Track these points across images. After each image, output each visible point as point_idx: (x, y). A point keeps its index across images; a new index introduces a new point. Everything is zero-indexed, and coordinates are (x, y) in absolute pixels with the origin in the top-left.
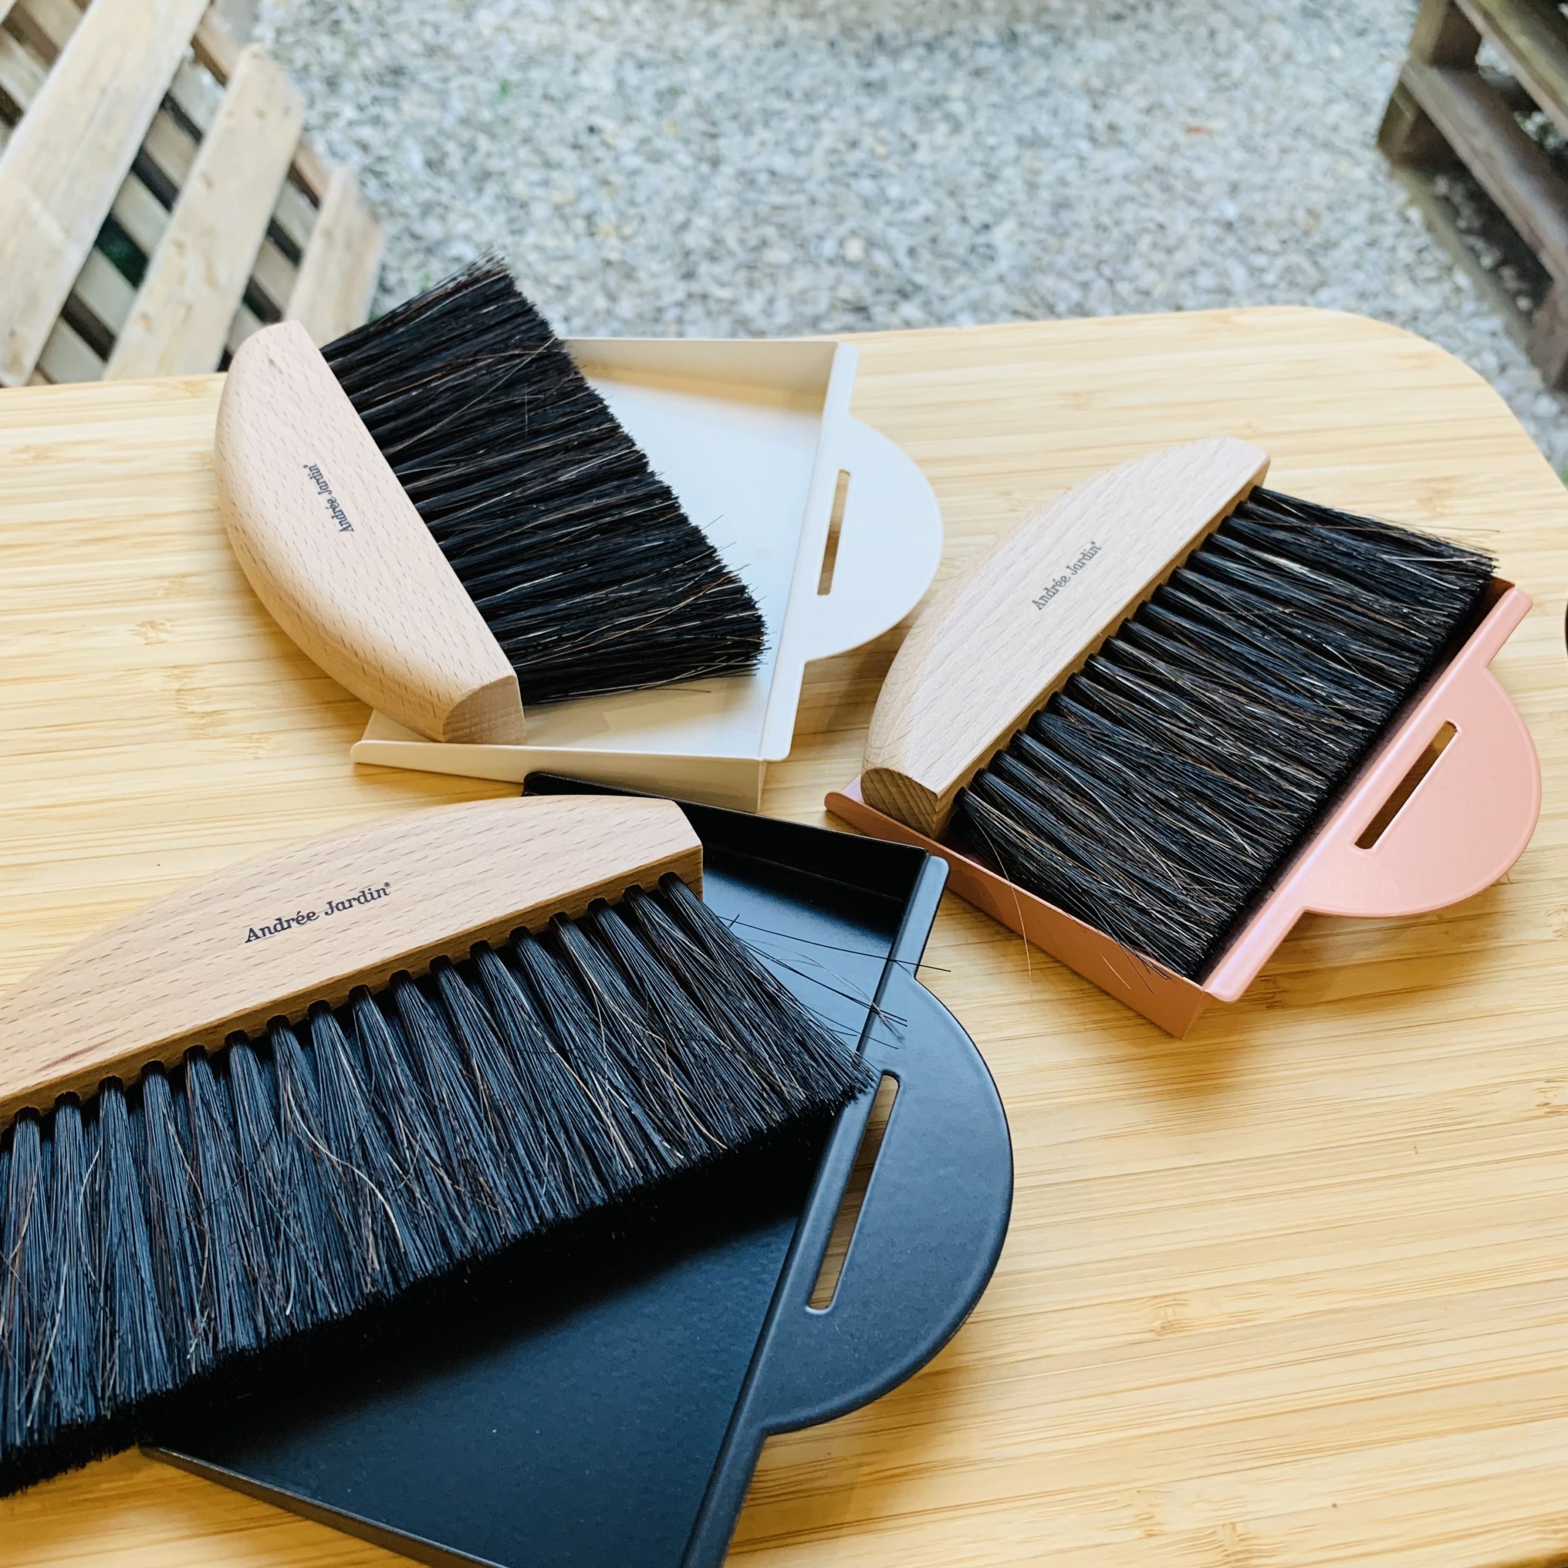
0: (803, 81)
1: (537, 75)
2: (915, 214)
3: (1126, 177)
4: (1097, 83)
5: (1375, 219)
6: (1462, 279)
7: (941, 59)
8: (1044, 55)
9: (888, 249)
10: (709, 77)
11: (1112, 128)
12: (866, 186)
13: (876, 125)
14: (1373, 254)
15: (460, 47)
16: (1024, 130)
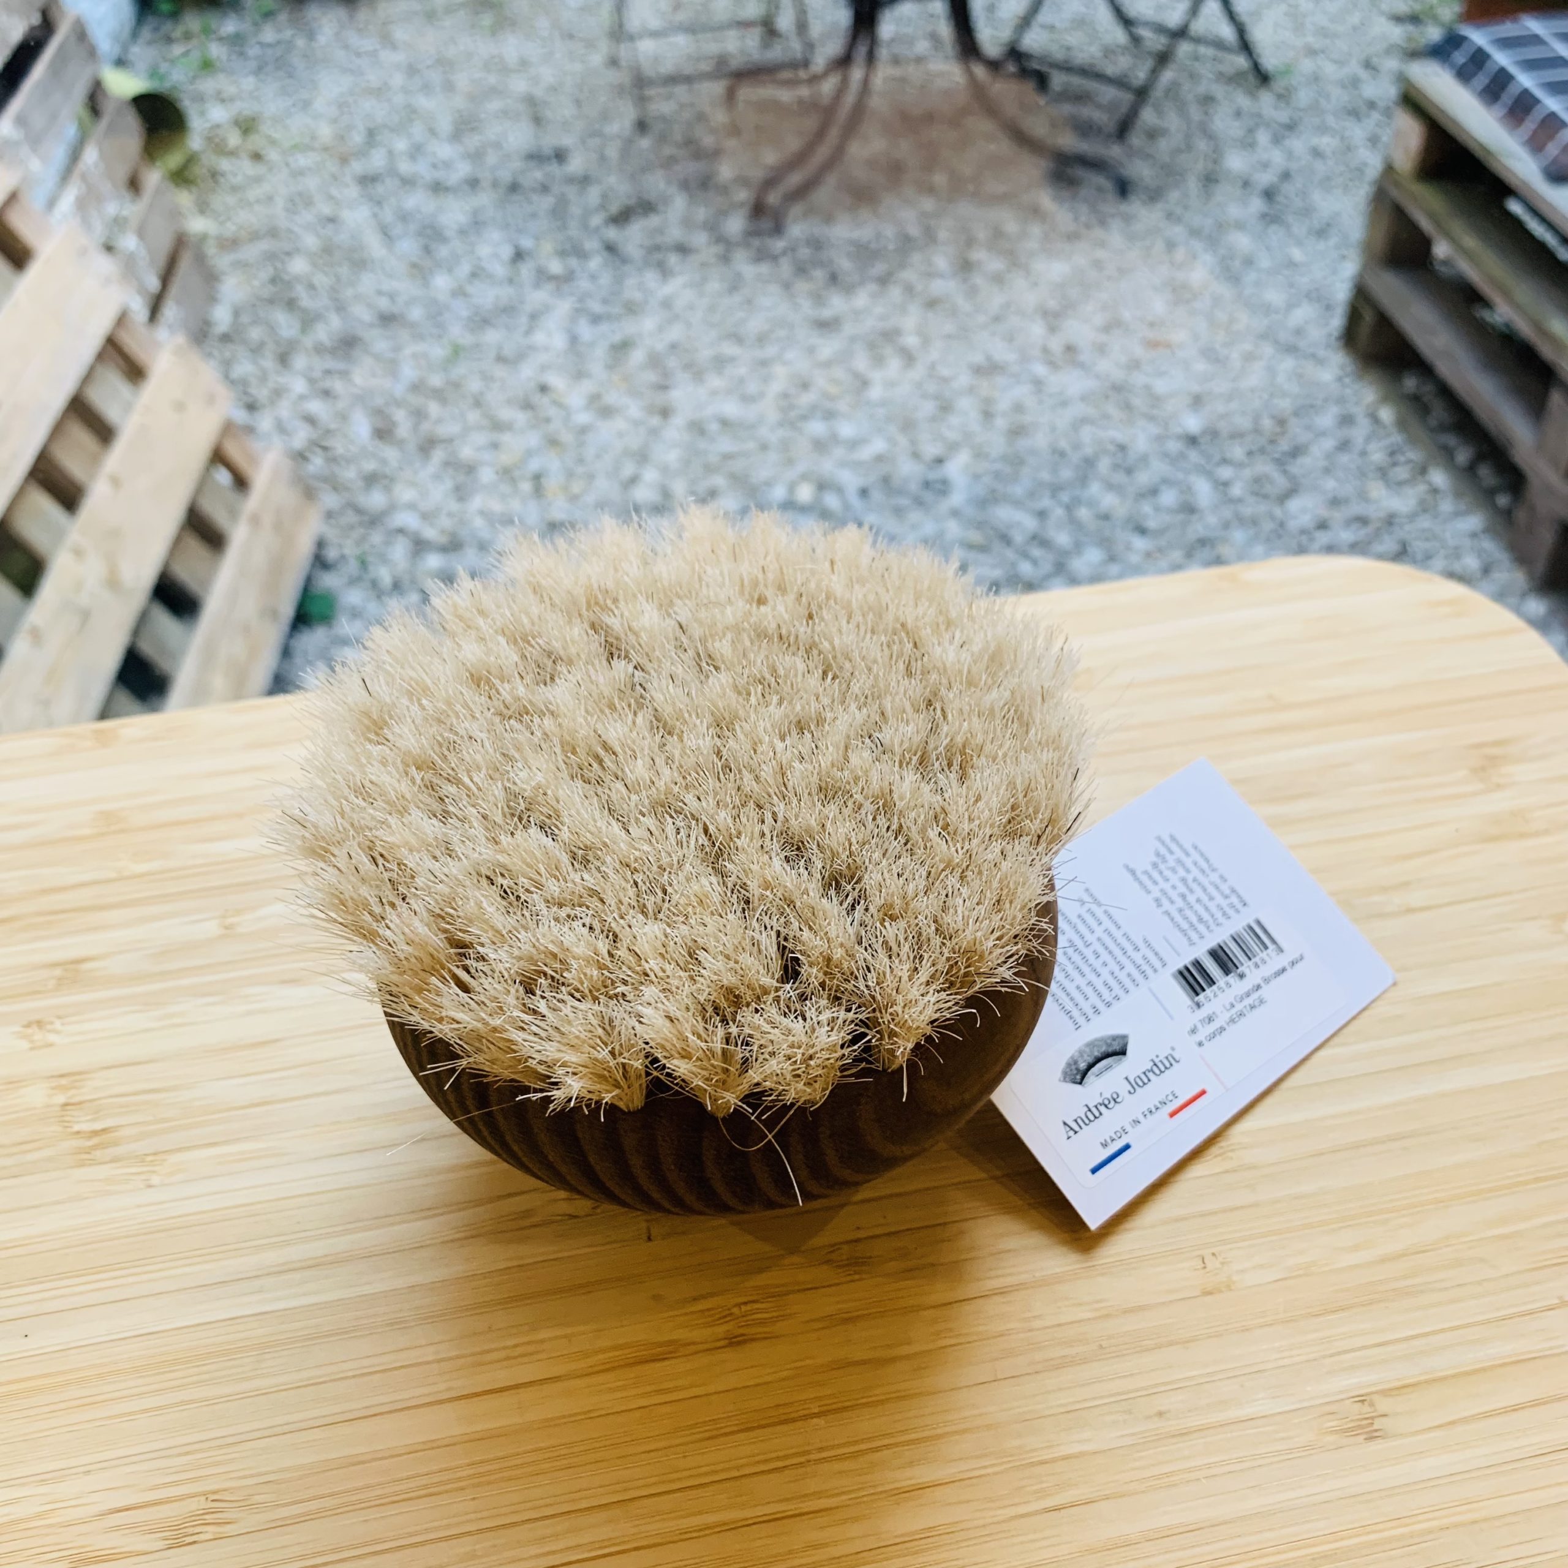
0: (755, 324)
1: (492, 337)
2: (866, 453)
3: (1083, 398)
4: (1052, 304)
5: (1347, 420)
6: (1439, 477)
7: (895, 293)
8: (998, 279)
9: (839, 490)
10: (661, 329)
11: (1070, 349)
12: (817, 428)
13: (828, 364)
14: (1344, 459)
15: (416, 313)
16: (978, 358)
